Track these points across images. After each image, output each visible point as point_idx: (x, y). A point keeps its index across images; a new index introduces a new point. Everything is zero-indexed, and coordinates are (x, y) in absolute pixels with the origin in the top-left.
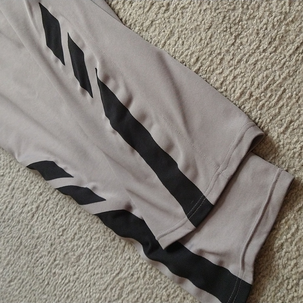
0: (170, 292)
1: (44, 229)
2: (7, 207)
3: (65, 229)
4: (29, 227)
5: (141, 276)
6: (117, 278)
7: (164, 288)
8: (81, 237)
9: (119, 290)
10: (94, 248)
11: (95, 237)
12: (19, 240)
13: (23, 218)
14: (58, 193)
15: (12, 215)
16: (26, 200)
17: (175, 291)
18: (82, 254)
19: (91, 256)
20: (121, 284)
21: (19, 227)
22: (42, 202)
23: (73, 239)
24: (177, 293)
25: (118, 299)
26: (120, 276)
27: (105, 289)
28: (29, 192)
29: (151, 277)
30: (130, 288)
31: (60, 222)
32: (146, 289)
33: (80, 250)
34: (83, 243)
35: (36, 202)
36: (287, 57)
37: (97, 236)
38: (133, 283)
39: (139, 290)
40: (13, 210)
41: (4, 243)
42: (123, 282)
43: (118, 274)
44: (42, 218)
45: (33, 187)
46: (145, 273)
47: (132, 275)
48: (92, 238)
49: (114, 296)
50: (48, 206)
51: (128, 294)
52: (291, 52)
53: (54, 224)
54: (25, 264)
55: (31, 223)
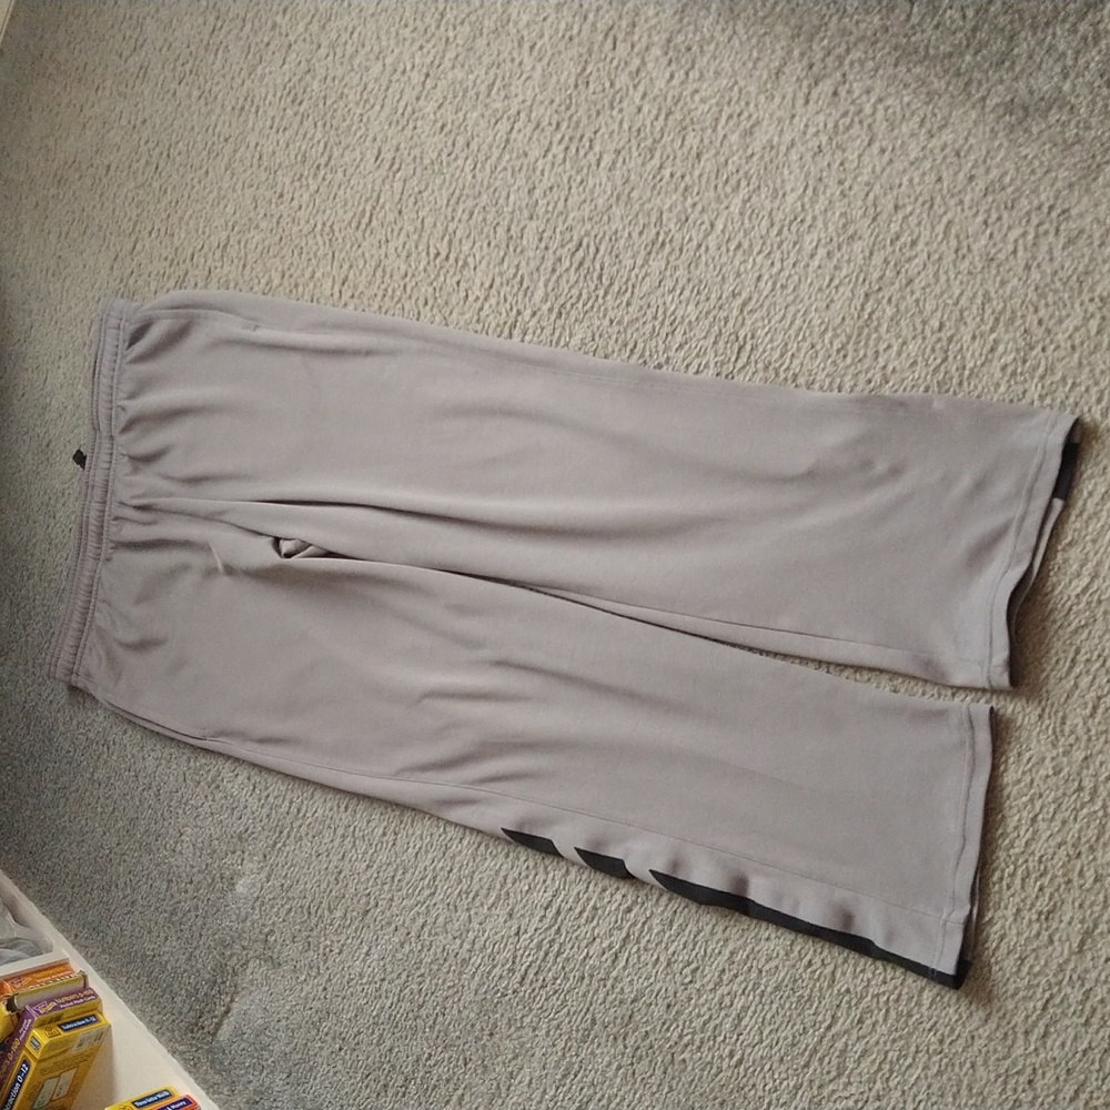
0: (943, 1035)
1: (647, 978)
2: (546, 954)
3: (698, 968)
4: (609, 984)
5: (881, 1020)
6: (830, 1034)
7: (930, 1030)
8: (736, 976)
9: (838, 1057)
10: (769, 989)
11: (767, 967)
12: (589, 1016)
13: (593, 967)
14: (670, 900)
15: (563, 968)
16: (594, 928)
17: (953, 1030)
18: (745, 1009)
19: (766, 1007)
20: (839, 1045)
21: (584, 988)
22: (634, 924)
23: (718, 984)
24: (957, 1033)
25: (839, 1075)
26: (834, 1030)
27: (807, 1065)
28: (600, 912)
29: (900, 1015)
30: (859, 1047)
31: (683, 956)
32: (894, 1041)
33: (739, 1003)
34: (743, 986)
35: (620, 929)
36: (1073, 598)
37: (773, 964)
38: (864, 1037)
39: (879, 1047)
40: (564, 955)
41: (548, 1032)
42: (844, 1040)
43: (829, 1028)
44: (639, 957)
45: (606, 900)
46: (887, 1011)
47: (861, 1021)
48: (761, 972)
49: (828, 1072)
50: (650, 929)
51: (858, 1061)
52: (1079, 590)
53: (668, 965)
54: (610, 1064)
55: (614, 974)
